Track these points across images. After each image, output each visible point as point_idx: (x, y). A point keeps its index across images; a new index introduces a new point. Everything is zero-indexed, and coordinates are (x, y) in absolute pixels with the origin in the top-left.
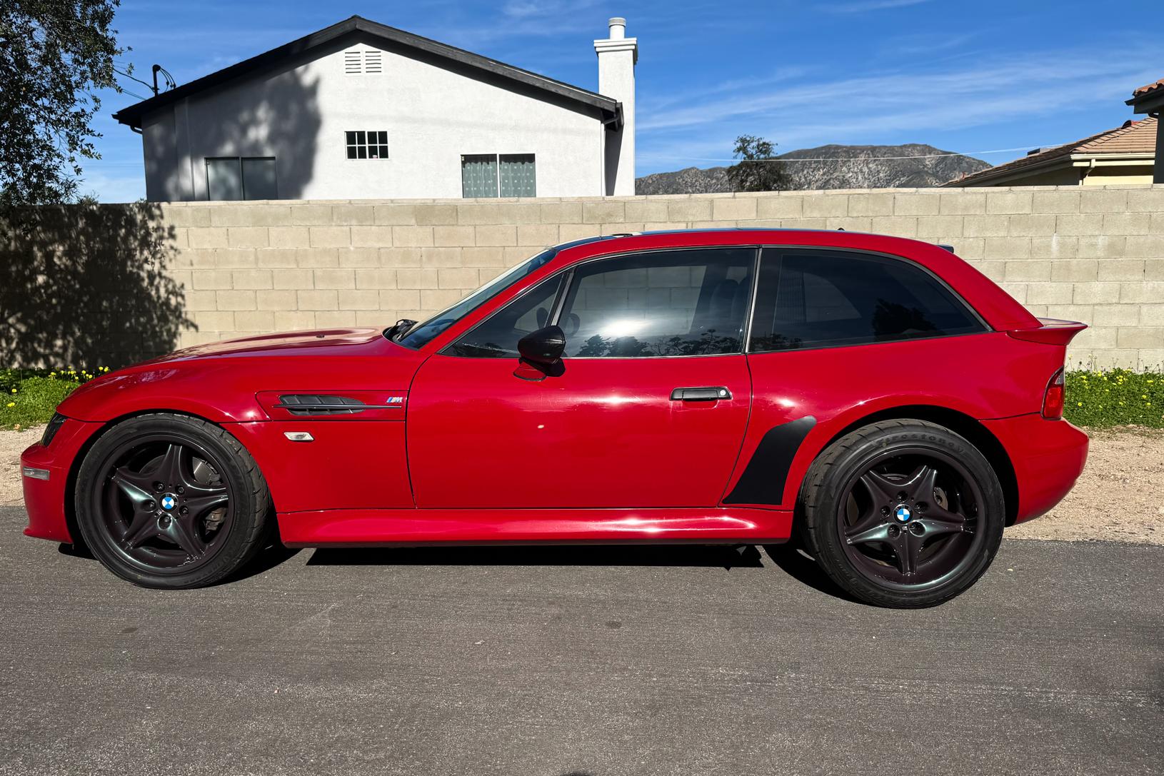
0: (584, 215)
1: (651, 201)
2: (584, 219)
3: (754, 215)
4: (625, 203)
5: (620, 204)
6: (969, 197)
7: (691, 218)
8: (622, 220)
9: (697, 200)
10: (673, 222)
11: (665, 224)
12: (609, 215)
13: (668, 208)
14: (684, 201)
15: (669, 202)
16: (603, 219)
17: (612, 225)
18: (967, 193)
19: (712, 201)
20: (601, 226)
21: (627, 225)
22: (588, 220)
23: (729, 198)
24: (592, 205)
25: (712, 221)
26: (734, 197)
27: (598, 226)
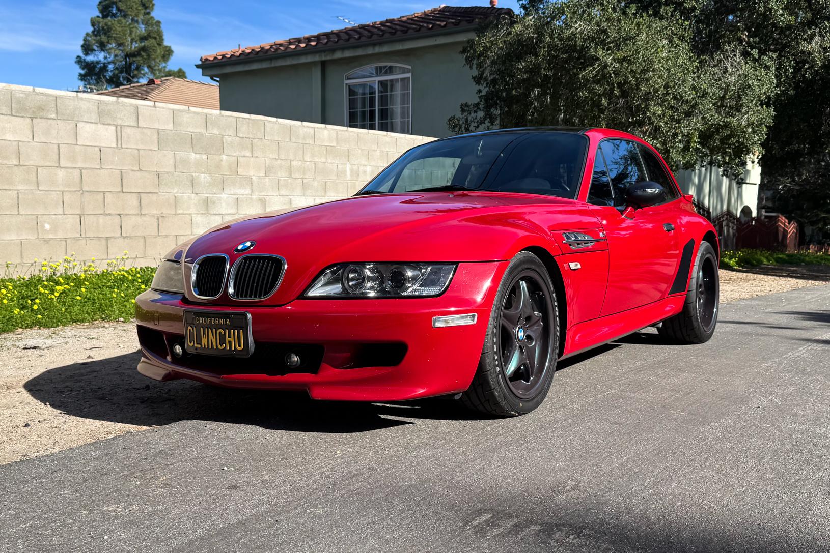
0: (14, 105)
1: (82, 99)
2: (14, 111)
3: (170, 126)
4: (56, 97)
5: (51, 98)
6: (305, 130)
7: (120, 122)
8: (54, 116)
9: (124, 105)
10: (104, 124)
11: (96, 125)
12: (41, 109)
13: (98, 108)
14: (112, 103)
15: (100, 102)
16: (34, 112)
17: (43, 120)
18: (304, 126)
19: (137, 108)
20: (32, 120)
21: (59, 122)
22: (16, 113)
23: (150, 106)
24: (22, 95)
25: (138, 127)
26: (155, 106)
27: (29, 120)
